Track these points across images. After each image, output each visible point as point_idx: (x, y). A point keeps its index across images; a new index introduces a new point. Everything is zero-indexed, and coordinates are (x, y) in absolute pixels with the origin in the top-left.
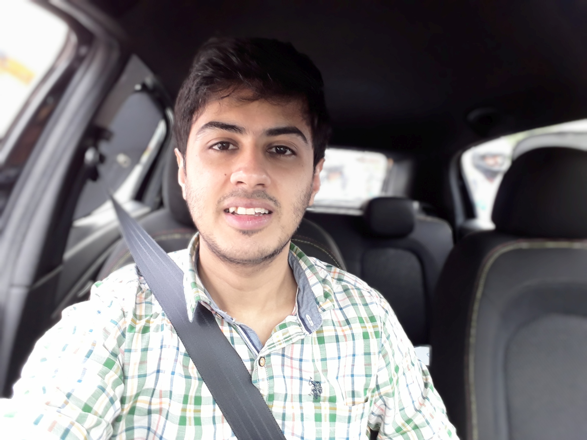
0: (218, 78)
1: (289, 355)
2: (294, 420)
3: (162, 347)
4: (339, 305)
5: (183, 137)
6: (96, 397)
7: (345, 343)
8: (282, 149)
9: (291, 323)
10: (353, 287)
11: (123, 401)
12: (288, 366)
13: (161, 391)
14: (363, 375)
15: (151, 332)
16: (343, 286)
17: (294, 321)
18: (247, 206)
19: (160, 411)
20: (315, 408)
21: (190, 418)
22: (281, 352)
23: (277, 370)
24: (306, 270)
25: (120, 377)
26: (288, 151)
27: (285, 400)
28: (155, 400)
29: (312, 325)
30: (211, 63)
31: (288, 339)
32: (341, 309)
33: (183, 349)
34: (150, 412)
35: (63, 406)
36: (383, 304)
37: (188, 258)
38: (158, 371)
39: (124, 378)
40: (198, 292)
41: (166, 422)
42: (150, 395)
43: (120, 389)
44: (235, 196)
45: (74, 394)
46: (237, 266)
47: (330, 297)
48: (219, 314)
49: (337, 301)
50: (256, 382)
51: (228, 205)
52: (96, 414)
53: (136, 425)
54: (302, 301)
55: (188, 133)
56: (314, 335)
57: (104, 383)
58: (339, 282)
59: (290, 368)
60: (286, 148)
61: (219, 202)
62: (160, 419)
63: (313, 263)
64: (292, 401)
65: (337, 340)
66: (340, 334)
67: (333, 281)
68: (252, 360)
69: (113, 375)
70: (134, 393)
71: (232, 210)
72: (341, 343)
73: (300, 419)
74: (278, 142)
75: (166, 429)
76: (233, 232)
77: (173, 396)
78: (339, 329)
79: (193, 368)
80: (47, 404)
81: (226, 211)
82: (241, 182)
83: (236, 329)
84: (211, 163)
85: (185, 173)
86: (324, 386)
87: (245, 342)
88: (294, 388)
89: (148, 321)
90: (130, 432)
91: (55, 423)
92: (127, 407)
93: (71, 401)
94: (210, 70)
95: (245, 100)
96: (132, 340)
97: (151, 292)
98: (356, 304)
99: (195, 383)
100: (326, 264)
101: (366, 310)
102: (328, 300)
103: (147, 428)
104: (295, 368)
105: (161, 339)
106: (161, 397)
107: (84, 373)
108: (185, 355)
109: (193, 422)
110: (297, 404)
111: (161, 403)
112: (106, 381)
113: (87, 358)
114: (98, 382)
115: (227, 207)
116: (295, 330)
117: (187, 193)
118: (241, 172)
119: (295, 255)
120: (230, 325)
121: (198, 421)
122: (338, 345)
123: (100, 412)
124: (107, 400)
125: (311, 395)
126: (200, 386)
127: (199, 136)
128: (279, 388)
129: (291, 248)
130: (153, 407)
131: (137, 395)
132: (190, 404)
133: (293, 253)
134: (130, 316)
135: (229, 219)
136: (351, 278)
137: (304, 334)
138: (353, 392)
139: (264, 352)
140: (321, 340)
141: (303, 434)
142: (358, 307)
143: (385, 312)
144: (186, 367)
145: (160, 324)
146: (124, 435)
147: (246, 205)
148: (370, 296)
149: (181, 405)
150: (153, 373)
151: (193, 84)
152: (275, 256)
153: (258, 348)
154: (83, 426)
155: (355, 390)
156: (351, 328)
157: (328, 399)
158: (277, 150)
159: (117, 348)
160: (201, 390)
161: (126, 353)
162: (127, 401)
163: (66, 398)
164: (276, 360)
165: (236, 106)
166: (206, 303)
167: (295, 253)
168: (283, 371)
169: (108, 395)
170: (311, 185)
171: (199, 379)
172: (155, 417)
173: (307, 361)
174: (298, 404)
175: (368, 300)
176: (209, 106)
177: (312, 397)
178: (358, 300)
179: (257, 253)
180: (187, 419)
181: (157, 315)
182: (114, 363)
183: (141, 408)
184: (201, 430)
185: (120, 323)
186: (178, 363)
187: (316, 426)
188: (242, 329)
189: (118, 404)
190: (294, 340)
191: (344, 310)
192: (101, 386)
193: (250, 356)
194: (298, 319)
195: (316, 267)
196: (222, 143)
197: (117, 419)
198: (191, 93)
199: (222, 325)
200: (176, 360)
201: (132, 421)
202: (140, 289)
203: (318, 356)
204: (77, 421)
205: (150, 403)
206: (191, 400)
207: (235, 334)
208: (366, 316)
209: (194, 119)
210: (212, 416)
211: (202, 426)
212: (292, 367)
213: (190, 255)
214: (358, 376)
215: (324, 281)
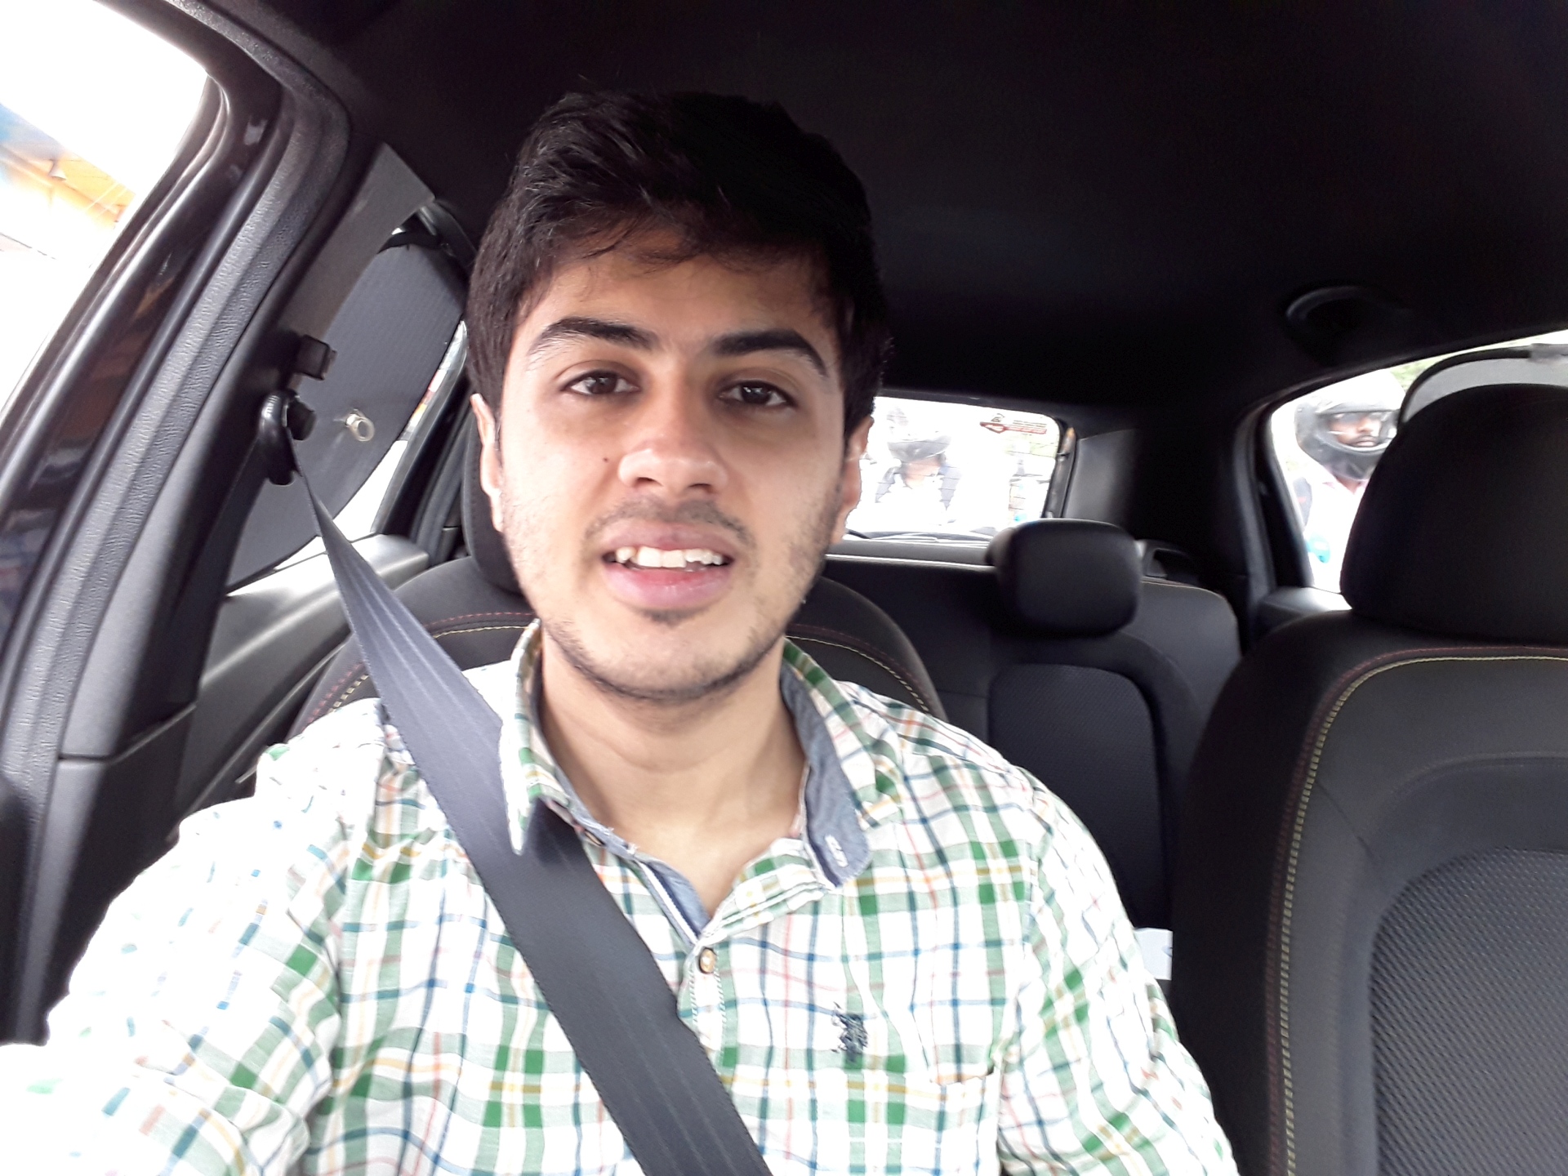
0: (584, 201)
1: (781, 945)
2: (790, 1117)
3: (441, 919)
4: (919, 810)
5: (492, 361)
6: (266, 1047)
7: (931, 912)
8: (758, 391)
9: (788, 858)
10: (960, 762)
11: (336, 1058)
12: (776, 973)
13: (437, 1036)
14: (982, 1002)
15: (414, 881)
16: (932, 760)
17: (796, 854)
18: (665, 546)
19: (435, 1089)
20: (849, 1087)
21: (511, 1107)
22: (757, 937)
23: (745, 984)
24: (829, 715)
25: (329, 997)
26: (775, 395)
27: (768, 1063)
28: (423, 1059)
29: (843, 863)
30: (566, 160)
31: (777, 901)
32: (924, 821)
33: (497, 926)
34: (407, 1091)
35: (181, 1070)
36: (1039, 808)
37: (513, 683)
38: (431, 983)
39: (339, 998)
40: (535, 773)
41: (449, 1116)
42: (410, 1045)
43: (329, 1027)
44: (631, 516)
45: (207, 1038)
46: (641, 704)
47: (891, 790)
48: (593, 834)
49: (914, 799)
50: (689, 1013)
51: (613, 542)
52: (266, 1092)
53: (372, 1124)
54: (818, 798)
55: (505, 351)
56: (850, 889)
57: (287, 1011)
58: (919, 746)
59: (782, 981)
60: (769, 387)
61: (590, 534)
62: (434, 1107)
63: (849, 699)
64: (786, 1067)
65: (912, 904)
66: (920, 888)
67: (903, 745)
68: (681, 956)
69: (312, 990)
70: (367, 1039)
71: (623, 555)
72: (919, 913)
73: (806, 1114)
74: (745, 371)
75: (449, 1134)
76: (626, 617)
77: (469, 1049)
78: (916, 875)
79: (523, 976)
80: (140, 1062)
81: (609, 558)
82: (649, 480)
83: (638, 873)
84: (567, 428)
85: (500, 461)
86: (873, 1027)
87: (662, 906)
88: (792, 1030)
89: (407, 852)
90: (356, 1143)
91: (158, 1112)
92: (349, 1075)
93: (200, 1057)
94: (564, 178)
95: (657, 260)
96: (362, 901)
97: (418, 775)
98: (965, 808)
99: (528, 1015)
100: (887, 699)
101: (992, 824)
102: (886, 797)
103: (400, 1133)
104: (797, 979)
105: (439, 899)
106: (437, 1051)
107: (234, 985)
108: (503, 940)
109: (519, 1117)
110: (800, 1074)
111: (437, 1067)
112: (293, 1006)
113: (242, 945)
114: (273, 1007)
115: (609, 548)
116: (797, 878)
117: (504, 513)
118: (648, 451)
119: (801, 677)
120: (622, 862)
121: (533, 1116)
122: (914, 919)
123: (277, 1088)
124: (296, 1056)
125: (839, 1050)
126: (541, 1023)
127: (534, 357)
128: (752, 1032)
129: (788, 656)
130: (417, 1078)
131: (376, 1045)
132: (514, 1070)
133: (795, 670)
134: (359, 837)
135: (617, 582)
136: (951, 738)
137: (820, 889)
138: (958, 1049)
139: (714, 933)
140: (868, 905)
141: (814, 1154)
142: (969, 816)
143: (1043, 831)
144: (503, 972)
145: (440, 859)
146: (340, 1150)
147: (661, 539)
148: (1003, 787)
149: (490, 1074)
150: (417, 987)
151: (519, 218)
152: (741, 678)
153: (697, 924)
154: (231, 1123)
155: (964, 1041)
156: (949, 874)
157: (883, 1061)
158: (744, 393)
159: (323, 921)
160: (542, 1034)
161: (347, 934)
162: (348, 1059)
163: (188, 1049)
164: (744, 957)
165: (635, 276)
166: (557, 803)
167: (801, 670)
168: (763, 986)
169: (297, 1043)
170: (838, 489)
171: (539, 1006)
172: (421, 1103)
173: (826, 958)
174: (804, 1074)
175: (999, 797)
176: (560, 278)
177: (840, 1058)
178: (971, 797)
179: (691, 672)
180: (505, 1110)
181: (430, 835)
182: (313, 959)
183: (387, 1079)
184: (542, 1139)
185: (333, 855)
186: (482, 962)
187: (852, 1133)
188: (655, 875)
189: (323, 1066)
190: (793, 905)
191: (933, 824)
192: (280, 1019)
193: (675, 944)
194: (805, 849)
195: (856, 707)
196: (594, 375)
197: (321, 1108)
198: (513, 242)
199: (602, 862)
200: (478, 955)
201: (361, 1114)
202: (387, 764)
203: (859, 947)
204: (218, 1108)
205: (409, 1068)
206: (517, 1060)
207: (635, 887)
208: (994, 840)
209: (522, 312)
210: (571, 1101)
211: (545, 1129)
212: (787, 977)
213: (519, 676)
214: (972, 1003)
215: (877, 746)
